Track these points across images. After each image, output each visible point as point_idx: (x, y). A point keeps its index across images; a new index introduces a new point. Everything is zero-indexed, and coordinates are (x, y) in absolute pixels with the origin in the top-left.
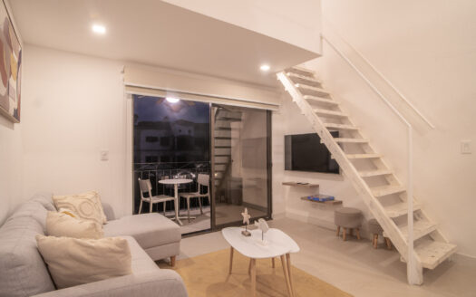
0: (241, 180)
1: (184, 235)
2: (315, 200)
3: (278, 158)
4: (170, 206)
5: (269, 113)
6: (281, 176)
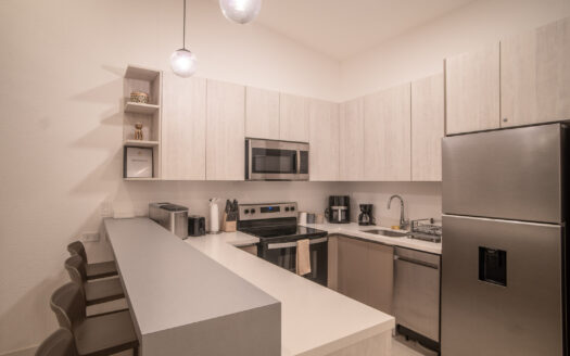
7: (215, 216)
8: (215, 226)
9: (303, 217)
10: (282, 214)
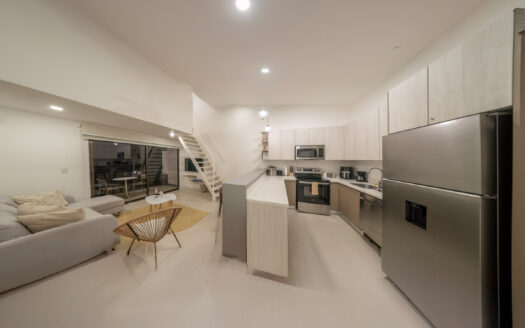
1: (126, 203)
2: (196, 181)
3: (182, 166)
4: (122, 191)
5: (178, 150)
6: (183, 173)
7: (286, 171)
8: (286, 173)
9: (325, 174)
10: (313, 172)
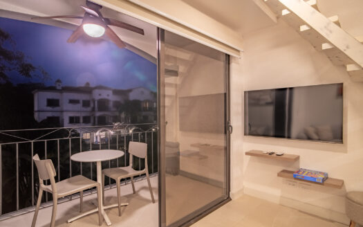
0: (177, 146)
